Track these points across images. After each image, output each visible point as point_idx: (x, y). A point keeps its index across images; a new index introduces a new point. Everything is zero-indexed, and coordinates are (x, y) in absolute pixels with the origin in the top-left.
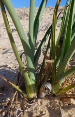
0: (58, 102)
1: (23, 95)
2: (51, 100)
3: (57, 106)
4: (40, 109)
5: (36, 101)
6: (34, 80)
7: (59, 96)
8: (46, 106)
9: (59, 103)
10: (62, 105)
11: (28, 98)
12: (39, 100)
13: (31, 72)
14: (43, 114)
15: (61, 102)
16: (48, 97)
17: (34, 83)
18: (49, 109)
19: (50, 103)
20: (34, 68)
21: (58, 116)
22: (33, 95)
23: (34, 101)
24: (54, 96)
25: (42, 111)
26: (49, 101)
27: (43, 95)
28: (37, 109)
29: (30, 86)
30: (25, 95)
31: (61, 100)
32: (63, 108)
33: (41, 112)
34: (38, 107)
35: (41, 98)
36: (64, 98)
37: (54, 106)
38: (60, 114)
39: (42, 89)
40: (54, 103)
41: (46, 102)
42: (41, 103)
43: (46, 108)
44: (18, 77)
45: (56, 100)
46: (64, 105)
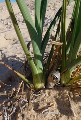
0: (67, 93)
1: (29, 85)
2: (60, 91)
3: (66, 98)
4: (47, 100)
5: (44, 92)
6: (41, 69)
7: (69, 86)
8: (54, 97)
9: (69, 94)
10: (72, 97)
11: (35, 89)
12: (47, 91)
13: (38, 59)
14: (50, 105)
15: (71, 93)
16: (56, 88)
17: (41, 72)
18: (57, 101)
19: (59, 95)
20: (41, 55)
21: (67, 108)
22: (40, 85)
23: (42, 91)
24: (64, 86)
25: (49, 102)
26: (58, 92)
27: (52, 85)
28: (43, 101)
29: (37, 75)
30: (32, 86)
31: (71, 91)
32: (73, 99)
33: (49, 104)
34: (45, 99)
35: (50, 89)
36: (74, 89)
37: (63, 98)
38: (69, 106)
39: (49, 79)
40: (63, 94)
41: (54, 93)
42: (49, 94)
43: (54, 99)
44: (25, 67)
45: (65, 91)
46: (74, 96)
